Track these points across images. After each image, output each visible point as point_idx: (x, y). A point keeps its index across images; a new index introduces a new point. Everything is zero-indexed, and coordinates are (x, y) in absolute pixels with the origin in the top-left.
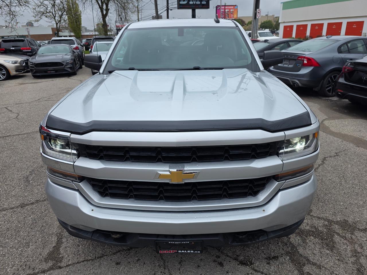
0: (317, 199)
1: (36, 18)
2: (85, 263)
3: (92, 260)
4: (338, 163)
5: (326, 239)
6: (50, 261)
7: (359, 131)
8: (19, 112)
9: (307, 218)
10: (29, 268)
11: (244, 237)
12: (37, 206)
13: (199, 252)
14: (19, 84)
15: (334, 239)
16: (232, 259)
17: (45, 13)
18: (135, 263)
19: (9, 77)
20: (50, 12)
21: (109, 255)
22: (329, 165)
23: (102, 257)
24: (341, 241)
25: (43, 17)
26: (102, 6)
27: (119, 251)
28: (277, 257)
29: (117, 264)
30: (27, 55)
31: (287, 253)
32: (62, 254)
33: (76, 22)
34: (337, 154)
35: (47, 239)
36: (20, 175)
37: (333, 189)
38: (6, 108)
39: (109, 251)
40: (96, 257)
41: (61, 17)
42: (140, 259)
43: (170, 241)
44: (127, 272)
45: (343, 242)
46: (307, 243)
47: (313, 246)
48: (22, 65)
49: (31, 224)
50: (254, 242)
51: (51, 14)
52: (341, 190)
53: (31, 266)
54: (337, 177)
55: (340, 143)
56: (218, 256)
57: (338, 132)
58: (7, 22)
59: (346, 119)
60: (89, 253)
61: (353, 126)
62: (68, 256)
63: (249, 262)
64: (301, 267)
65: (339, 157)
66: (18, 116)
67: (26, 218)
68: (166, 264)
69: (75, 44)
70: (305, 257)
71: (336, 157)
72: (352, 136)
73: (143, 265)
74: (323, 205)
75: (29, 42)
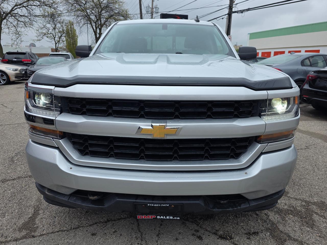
0: (293, 183)
1: (38, 38)
2: (60, 233)
3: (68, 231)
4: (309, 154)
5: (306, 218)
6: (24, 230)
7: (325, 130)
8: (14, 108)
9: (284, 199)
10: (1, 236)
11: (225, 202)
12: (18, 182)
13: (179, 218)
14: (17, 88)
15: (313, 218)
16: (211, 234)
17: (47, 34)
18: (111, 234)
19: (9, 82)
20: (51, 33)
21: (85, 226)
22: (301, 155)
23: (78, 228)
24: (320, 219)
25: (45, 37)
26: (96, 31)
27: (96, 223)
28: (258, 233)
29: (93, 235)
30: (27, 66)
31: (267, 230)
32: (37, 225)
33: (73, 44)
34: (307, 148)
35: (24, 211)
36: (6, 156)
37: (307, 175)
38: (2, 104)
39: (86, 223)
40: (71, 228)
41: (60, 38)
42: (117, 230)
43: (150, 203)
44: (102, 242)
45: (322, 221)
46: (286, 221)
47: (293, 224)
48: (21, 72)
49: (9, 197)
50: (235, 209)
51: (52, 35)
52: (314, 176)
53: (4, 234)
54: (309, 165)
55: (309, 139)
56: (197, 230)
57: (306, 130)
58: (13, 40)
59: (312, 120)
60: (64, 224)
61: (319, 126)
62: (43, 226)
63: (229, 236)
64: (282, 242)
65: (310, 149)
66: (12, 111)
67: (5, 192)
68: (144, 236)
69: (70, 58)
70: (285, 234)
71: (307, 149)
72: (320, 133)
73: (120, 236)
74: (299, 188)
75: (30, 55)
